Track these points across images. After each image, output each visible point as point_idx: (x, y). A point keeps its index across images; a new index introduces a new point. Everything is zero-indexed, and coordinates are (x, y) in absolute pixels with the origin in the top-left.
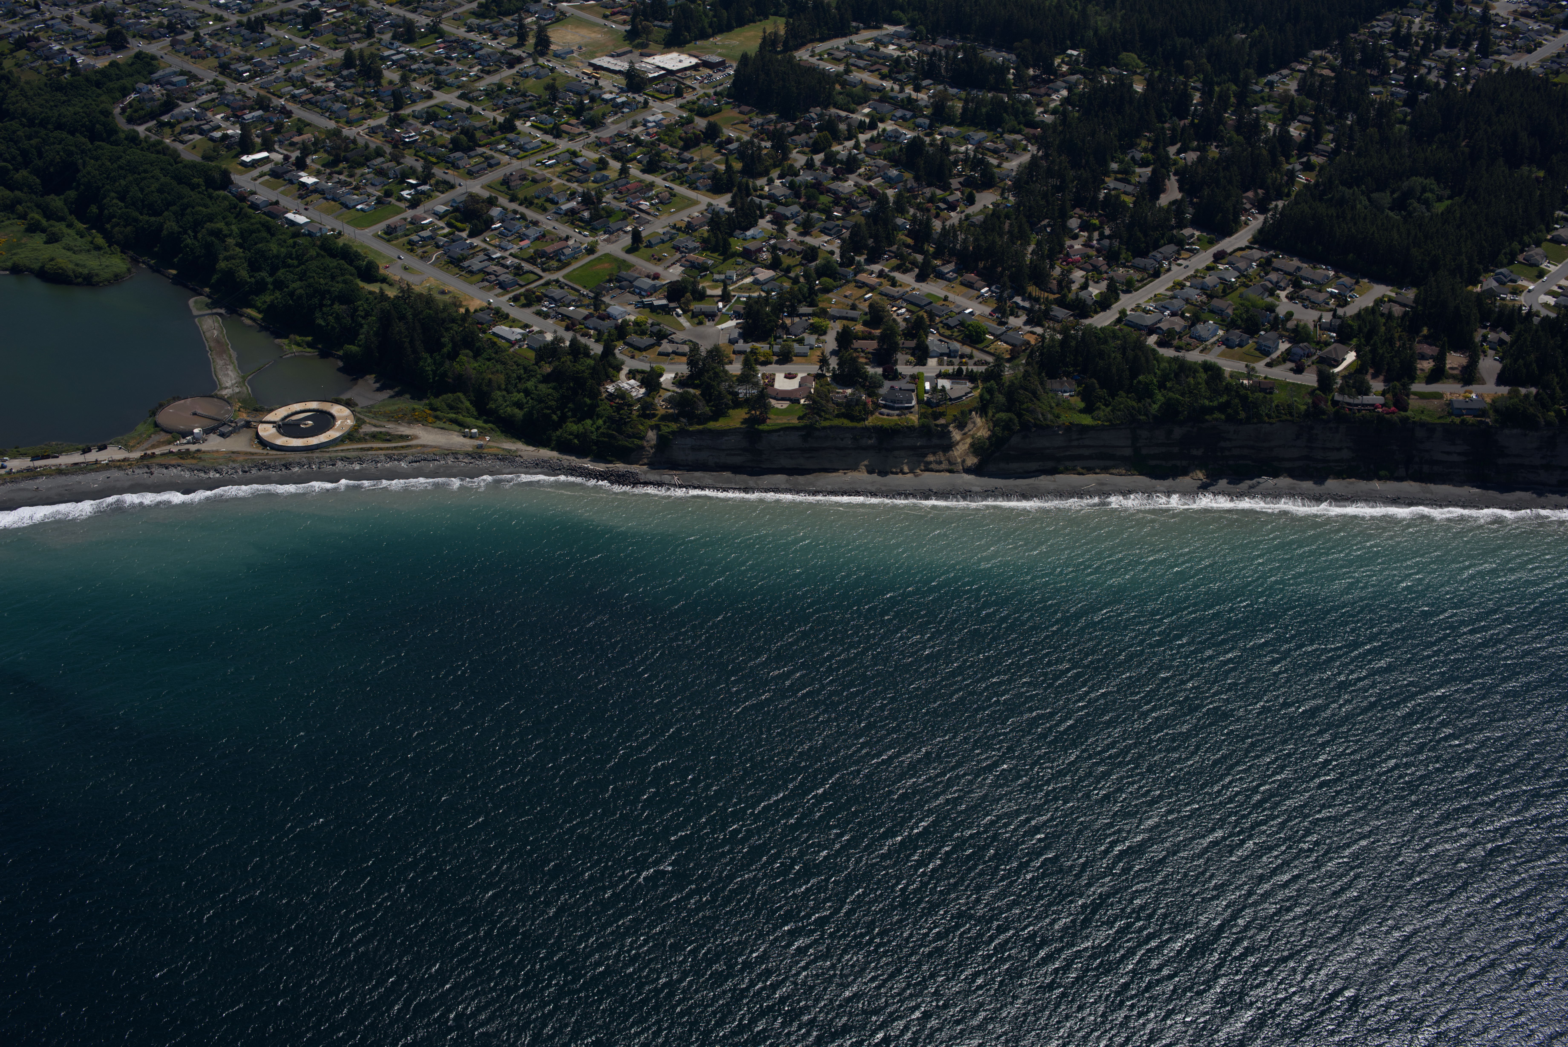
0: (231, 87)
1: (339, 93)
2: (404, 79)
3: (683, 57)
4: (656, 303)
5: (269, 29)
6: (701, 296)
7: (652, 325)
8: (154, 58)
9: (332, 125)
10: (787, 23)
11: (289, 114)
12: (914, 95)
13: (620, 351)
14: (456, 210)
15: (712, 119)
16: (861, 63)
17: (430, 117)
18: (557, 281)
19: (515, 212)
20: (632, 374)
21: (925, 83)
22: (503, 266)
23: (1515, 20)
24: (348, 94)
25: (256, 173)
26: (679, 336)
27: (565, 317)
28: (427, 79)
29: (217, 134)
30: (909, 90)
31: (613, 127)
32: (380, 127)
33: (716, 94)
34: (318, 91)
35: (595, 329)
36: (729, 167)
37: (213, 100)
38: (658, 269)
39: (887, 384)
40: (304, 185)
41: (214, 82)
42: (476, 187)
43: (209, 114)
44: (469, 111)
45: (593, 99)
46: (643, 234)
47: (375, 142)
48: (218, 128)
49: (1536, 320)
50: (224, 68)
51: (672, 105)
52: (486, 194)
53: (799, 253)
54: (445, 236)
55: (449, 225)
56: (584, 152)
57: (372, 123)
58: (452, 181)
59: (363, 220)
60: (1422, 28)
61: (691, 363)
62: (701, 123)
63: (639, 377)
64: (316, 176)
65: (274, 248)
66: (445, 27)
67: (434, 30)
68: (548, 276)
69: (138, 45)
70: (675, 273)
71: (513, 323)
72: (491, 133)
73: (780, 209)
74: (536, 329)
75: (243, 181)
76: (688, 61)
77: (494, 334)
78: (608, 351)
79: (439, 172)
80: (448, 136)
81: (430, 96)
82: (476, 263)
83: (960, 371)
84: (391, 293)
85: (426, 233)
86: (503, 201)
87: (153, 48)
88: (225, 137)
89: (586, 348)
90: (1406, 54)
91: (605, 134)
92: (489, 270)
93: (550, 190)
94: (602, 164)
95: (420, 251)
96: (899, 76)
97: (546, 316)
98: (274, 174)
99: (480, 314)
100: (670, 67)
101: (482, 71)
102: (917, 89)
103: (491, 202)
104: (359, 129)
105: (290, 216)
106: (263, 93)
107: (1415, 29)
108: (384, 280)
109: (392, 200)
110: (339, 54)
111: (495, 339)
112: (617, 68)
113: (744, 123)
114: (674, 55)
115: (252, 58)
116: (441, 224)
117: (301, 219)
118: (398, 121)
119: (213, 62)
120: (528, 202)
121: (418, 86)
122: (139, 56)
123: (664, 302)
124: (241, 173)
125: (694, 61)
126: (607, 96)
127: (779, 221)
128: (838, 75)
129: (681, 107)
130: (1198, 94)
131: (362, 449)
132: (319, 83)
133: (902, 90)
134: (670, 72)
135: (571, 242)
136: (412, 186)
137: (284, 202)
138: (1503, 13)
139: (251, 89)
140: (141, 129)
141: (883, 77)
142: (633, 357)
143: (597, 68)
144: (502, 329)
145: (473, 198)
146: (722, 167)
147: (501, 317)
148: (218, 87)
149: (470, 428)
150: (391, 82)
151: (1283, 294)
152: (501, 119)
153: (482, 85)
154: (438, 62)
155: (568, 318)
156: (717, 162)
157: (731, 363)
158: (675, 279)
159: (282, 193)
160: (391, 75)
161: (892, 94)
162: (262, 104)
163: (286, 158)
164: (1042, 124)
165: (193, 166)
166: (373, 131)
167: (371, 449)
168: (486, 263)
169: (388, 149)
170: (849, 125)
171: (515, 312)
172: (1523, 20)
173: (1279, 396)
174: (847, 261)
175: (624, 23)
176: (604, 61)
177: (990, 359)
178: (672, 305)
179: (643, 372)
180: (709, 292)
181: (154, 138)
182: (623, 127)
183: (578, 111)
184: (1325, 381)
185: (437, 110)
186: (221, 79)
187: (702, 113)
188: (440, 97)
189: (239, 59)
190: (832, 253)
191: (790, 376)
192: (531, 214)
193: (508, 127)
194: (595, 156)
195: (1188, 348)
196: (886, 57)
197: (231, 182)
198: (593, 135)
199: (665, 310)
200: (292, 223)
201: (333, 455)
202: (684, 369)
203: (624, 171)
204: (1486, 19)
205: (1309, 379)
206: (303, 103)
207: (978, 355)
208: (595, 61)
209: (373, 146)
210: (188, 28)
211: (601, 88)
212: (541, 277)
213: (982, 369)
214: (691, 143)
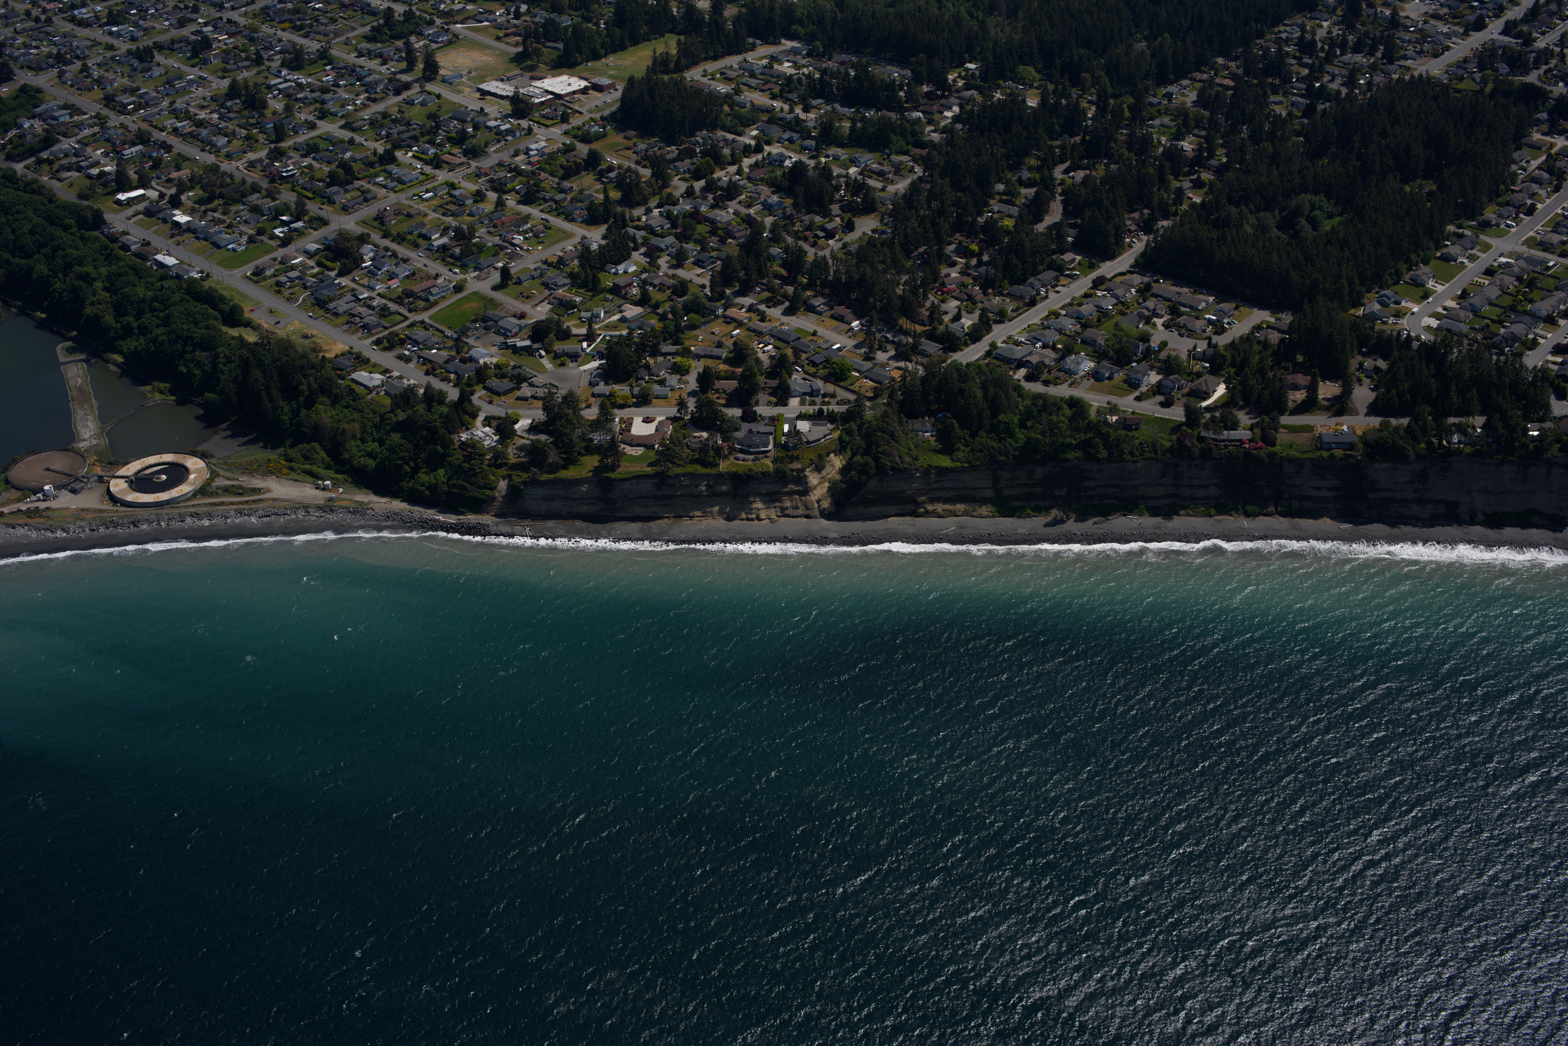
0: (114, 120)
1: (223, 125)
2: (288, 109)
3: (573, 80)
4: (520, 344)
5: (158, 57)
6: (566, 335)
7: (514, 367)
8: (39, 90)
9: (211, 159)
10: (679, 42)
11: (168, 148)
12: (802, 116)
13: (478, 397)
14: (328, 248)
15: (594, 146)
16: (753, 82)
17: (310, 149)
18: (422, 322)
19: (387, 249)
20: (487, 422)
21: (815, 102)
22: (370, 307)
23: (1425, 22)
24: (231, 126)
25: (130, 211)
26: (540, 379)
27: (426, 361)
28: (312, 108)
29: (95, 171)
30: (798, 110)
31: (495, 155)
32: (260, 160)
33: (602, 118)
34: (200, 124)
35: (456, 373)
36: (607, 197)
37: (94, 135)
38: (526, 307)
39: (745, 427)
40: (177, 224)
41: (98, 116)
42: (350, 224)
43: (89, 150)
44: (351, 142)
45: (476, 127)
46: (512, 271)
47: (254, 177)
48: (97, 164)
49: (1415, 345)
50: (109, 101)
51: (557, 131)
52: (358, 230)
53: (669, 288)
54: (314, 276)
55: (319, 264)
56: (464, 184)
57: (252, 156)
58: (326, 218)
59: (234, 261)
60: (1329, 32)
61: (545, 409)
62: (583, 149)
63: (494, 423)
64: (190, 215)
65: (141, 291)
66: (334, 52)
67: (324, 56)
68: (414, 317)
69: (25, 78)
70: (542, 311)
71: (373, 368)
72: (371, 165)
73: (655, 241)
74: (395, 374)
75: (116, 221)
76: (578, 84)
77: (353, 380)
78: (465, 398)
79: (313, 208)
80: (326, 169)
81: (312, 126)
82: (342, 305)
83: (821, 411)
84: (251, 338)
85: (293, 274)
86: (375, 237)
87: (42, 80)
88: (102, 174)
89: (442, 395)
90: (1310, 61)
91: (486, 163)
92: (354, 312)
93: (423, 225)
94: (479, 197)
95: (287, 293)
96: (790, 96)
97: (408, 360)
98: (149, 213)
99: (340, 360)
100: (557, 90)
101: (368, 99)
102: (806, 110)
103: (363, 239)
104: (239, 164)
105: (159, 257)
106: (145, 126)
107: (1321, 34)
108: (248, 324)
109: (264, 238)
110: (226, 83)
111: (354, 386)
112: (504, 93)
113: (628, 148)
114: (564, 78)
115: (139, 89)
116: (311, 263)
117: (170, 261)
118: (278, 154)
119: (98, 93)
120: (400, 239)
121: (303, 116)
122: (24, 89)
123: (527, 343)
124: (116, 212)
125: (583, 84)
126: (492, 124)
127: (653, 254)
128: (728, 96)
129: (566, 133)
130: (1094, 108)
131: (213, 504)
132: (202, 115)
133: (791, 111)
134: (558, 96)
135: (440, 281)
136: (284, 224)
137: (156, 242)
138: (1413, 16)
139: (133, 123)
140: (19, 167)
141: (774, 97)
142: (491, 402)
143: (484, 93)
144: (362, 375)
145: (343, 235)
146: (601, 197)
147: (361, 362)
148: (101, 120)
149: (324, 480)
150: (275, 113)
151: (1159, 322)
152: (381, 150)
153: (366, 115)
154: (325, 90)
155: (430, 361)
156: (597, 191)
157: (589, 406)
158: (544, 318)
159: (155, 232)
160: (276, 105)
161: (781, 115)
162: (142, 138)
163: (162, 196)
164: (932, 145)
165: (66, 207)
166: (251, 165)
167: (222, 504)
168: (353, 304)
169: (264, 184)
170: (733, 150)
171: (376, 356)
172: (1433, 22)
173: (1144, 433)
174: (717, 296)
175: (517, 44)
176: (493, 86)
177: (852, 397)
178: (536, 346)
179: (499, 418)
180: (575, 331)
181: (31, 176)
182: (505, 157)
183: (460, 139)
184: (1192, 415)
185: (318, 141)
186: (105, 112)
187: (586, 139)
188: (325, 127)
189: (125, 91)
190: (703, 286)
191: (647, 420)
192: (402, 251)
193: (388, 158)
194: (473, 187)
195: (1056, 382)
196: (780, 76)
197: (104, 222)
198: (474, 164)
199: (528, 351)
200: (161, 265)
201: (183, 511)
202: (540, 415)
203: (500, 204)
204: (1395, 22)
205: (1177, 413)
206: (185, 137)
207: (842, 394)
208: (485, 86)
209: (249, 180)
210: (78, 57)
211: (486, 115)
212: (406, 318)
213: (843, 408)
214: (569, 172)
